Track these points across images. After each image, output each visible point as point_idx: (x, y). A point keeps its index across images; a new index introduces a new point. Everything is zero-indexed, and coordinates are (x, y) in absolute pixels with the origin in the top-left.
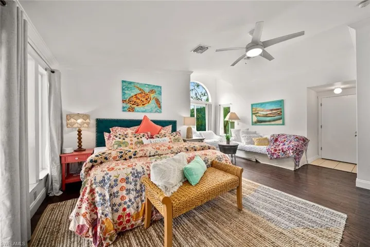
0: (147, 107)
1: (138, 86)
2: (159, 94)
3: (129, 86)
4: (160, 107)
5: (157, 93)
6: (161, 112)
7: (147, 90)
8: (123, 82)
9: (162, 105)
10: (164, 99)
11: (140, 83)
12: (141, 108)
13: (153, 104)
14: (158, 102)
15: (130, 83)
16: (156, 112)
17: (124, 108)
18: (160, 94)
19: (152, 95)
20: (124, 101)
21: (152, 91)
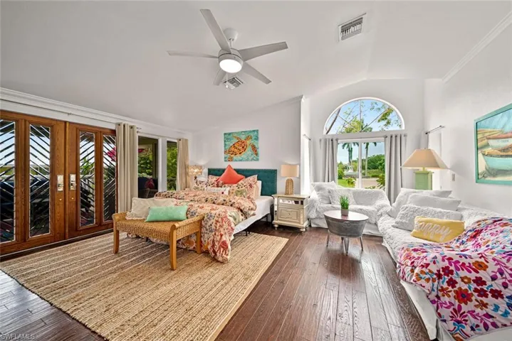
0: (244, 156)
1: (236, 135)
2: (255, 139)
3: (229, 137)
4: (257, 154)
5: (253, 138)
6: (258, 160)
7: (243, 138)
8: (225, 134)
9: (259, 151)
10: (261, 145)
11: (237, 131)
12: (238, 157)
13: (249, 151)
14: (254, 149)
15: (230, 134)
16: (253, 159)
17: (225, 158)
18: (257, 139)
19: (248, 142)
20: (225, 152)
21: (248, 138)
